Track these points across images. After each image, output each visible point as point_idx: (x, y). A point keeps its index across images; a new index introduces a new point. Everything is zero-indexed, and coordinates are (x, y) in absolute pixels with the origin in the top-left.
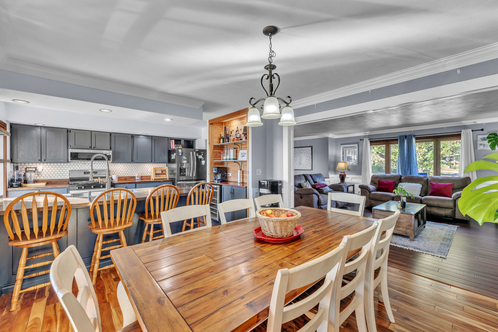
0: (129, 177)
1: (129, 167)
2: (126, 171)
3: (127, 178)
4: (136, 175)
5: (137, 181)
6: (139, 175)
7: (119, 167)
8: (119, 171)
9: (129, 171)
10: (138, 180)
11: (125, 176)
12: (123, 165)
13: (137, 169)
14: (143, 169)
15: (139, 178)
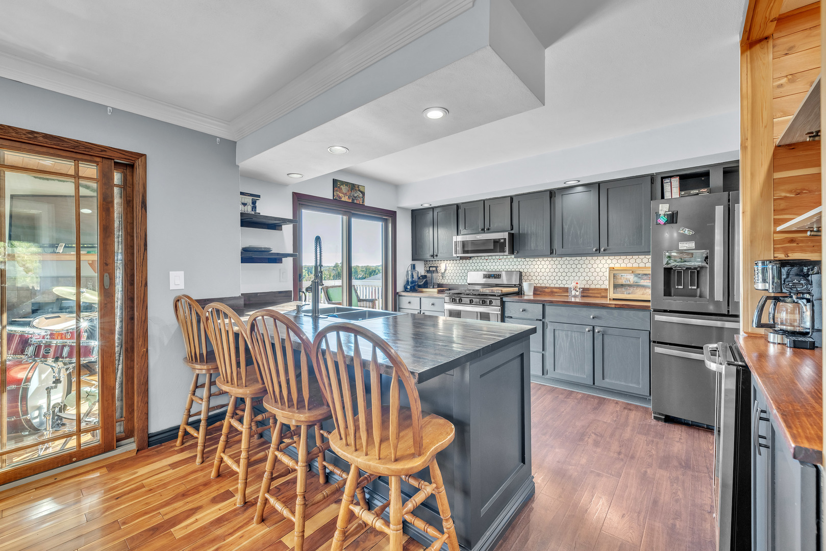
0: (560, 288)
1: (559, 266)
2: (554, 274)
3: (555, 290)
4: (572, 285)
5: (573, 300)
6: (579, 286)
7: (541, 266)
8: (541, 274)
9: (559, 274)
10: (575, 296)
11: (552, 286)
12: (547, 263)
13: (576, 270)
14: (592, 270)
15: (577, 293)
